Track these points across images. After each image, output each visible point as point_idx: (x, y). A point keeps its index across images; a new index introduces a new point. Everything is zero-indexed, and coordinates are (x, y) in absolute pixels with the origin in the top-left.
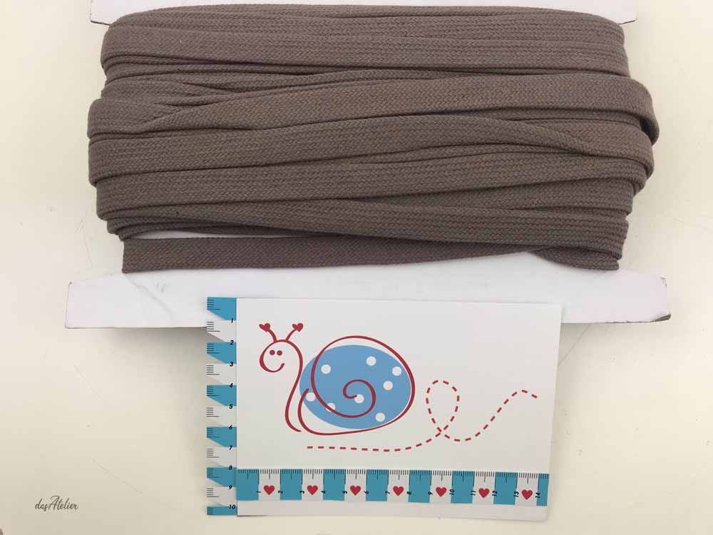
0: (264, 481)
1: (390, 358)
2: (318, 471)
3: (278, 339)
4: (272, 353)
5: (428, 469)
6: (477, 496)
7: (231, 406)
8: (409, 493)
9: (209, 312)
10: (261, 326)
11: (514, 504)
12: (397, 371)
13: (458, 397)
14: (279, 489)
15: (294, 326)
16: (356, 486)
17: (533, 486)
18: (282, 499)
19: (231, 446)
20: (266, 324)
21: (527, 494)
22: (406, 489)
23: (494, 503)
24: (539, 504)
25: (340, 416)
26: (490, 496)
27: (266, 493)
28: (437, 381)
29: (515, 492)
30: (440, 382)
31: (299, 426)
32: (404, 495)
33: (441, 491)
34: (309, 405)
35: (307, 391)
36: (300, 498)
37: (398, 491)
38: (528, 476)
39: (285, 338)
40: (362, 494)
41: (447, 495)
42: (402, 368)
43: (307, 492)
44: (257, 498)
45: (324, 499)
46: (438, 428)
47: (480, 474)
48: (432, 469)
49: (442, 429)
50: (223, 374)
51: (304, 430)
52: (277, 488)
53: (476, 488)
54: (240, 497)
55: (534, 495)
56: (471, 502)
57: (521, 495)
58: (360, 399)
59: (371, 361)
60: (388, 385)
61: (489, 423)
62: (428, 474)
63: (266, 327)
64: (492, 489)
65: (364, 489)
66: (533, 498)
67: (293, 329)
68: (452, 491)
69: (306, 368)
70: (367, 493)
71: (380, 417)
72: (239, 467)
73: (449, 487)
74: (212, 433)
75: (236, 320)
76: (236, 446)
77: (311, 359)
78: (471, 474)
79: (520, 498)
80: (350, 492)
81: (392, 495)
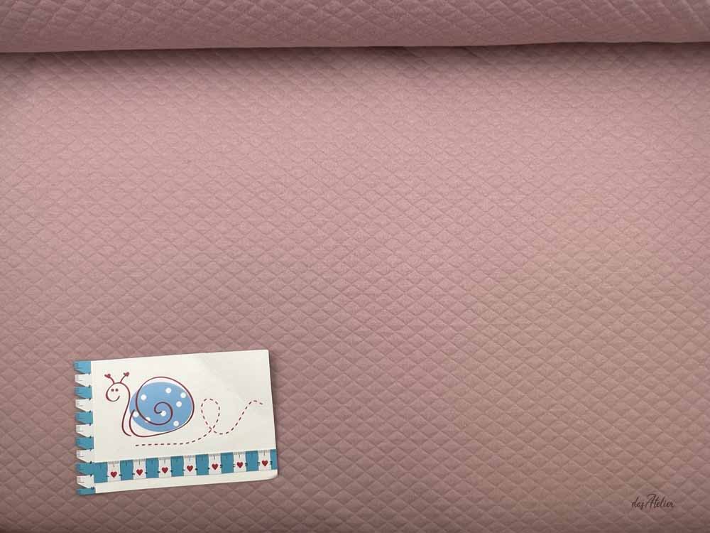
0: (110, 469)
1: (179, 388)
2: (143, 460)
3: (115, 382)
4: (113, 390)
5: (206, 453)
6: (236, 468)
7: (90, 424)
8: (196, 469)
10: (106, 376)
11: (257, 469)
12: (183, 395)
13: (219, 407)
15: (124, 374)
16: (165, 467)
17: (268, 457)
18: (122, 480)
19: (91, 449)
20: (108, 374)
21: (265, 463)
22: (194, 468)
23: (247, 471)
24: (272, 469)
25: (153, 425)
26: (244, 467)
28: (206, 399)
29: (258, 463)
30: (208, 400)
31: (131, 433)
32: (194, 471)
33: (215, 467)
34: (134, 419)
35: (133, 411)
36: (132, 479)
37: (190, 468)
38: (264, 452)
39: (119, 382)
40: (169, 473)
41: (219, 469)
42: (186, 393)
43: (137, 474)
44: (106, 481)
45: (147, 477)
46: (210, 428)
47: (237, 453)
49: (212, 427)
50: (85, 405)
51: (133, 435)
52: (119, 473)
53: (235, 463)
54: (96, 481)
55: (269, 463)
56: (232, 471)
57: (261, 464)
58: (163, 414)
59: (168, 391)
60: (179, 404)
61: (239, 422)
62: (207, 455)
63: (108, 376)
64: (244, 462)
65: (170, 469)
66: (269, 465)
67: (124, 376)
68: (221, 466)
69: (132, 398)
70: (172, 471)
71: (176, 424)
72: (96, 462)
73: (219, 463)
75: (91, 373)
76: (93, 449)
78: (231, 454)
79: (261, 466)
80: (161, 471)
81: (186, 471)
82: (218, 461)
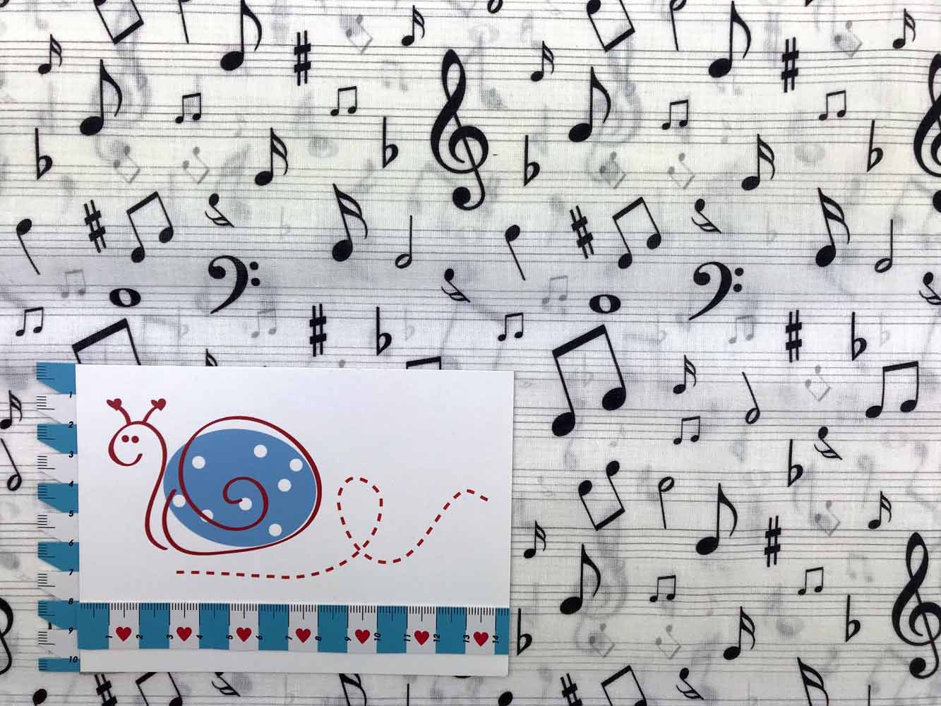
0: (117, 620)
1: (286, 447)
2: (191, 606)
3: (132, 421)
4: (125, 439)
5: (344, 604)
6: (413, 643)
7: (72, 513)
8: (317, 638)
9: (38, 382)
10: (109, 402)
11: (462, 651)
12: (296, 465)
13: (381, 500)
14: (138, 634)
15: (153, 402)
16: (244, 628)
17: (488, 626)
18: (142, 646)
19: (72, 570)
20: (116, 400)
21: (481, 638)
22: (314, 633)
23: (437, 652)
24: (497, 652)
26: (430, 643)
27: (119, 638)
28: (351, 479)
29: (465, 636)
30: (356, 480)
31: (165, 543)
32: (312, 640)
33: (362, 636)
34: (178, 512)
35: (173, 492)
36: (167, 647)
37: (303, 635)
38: (482, 612)
39: (141, 420)
40: (253, 640)
41: (371, 642)
42: (302, 460)
43: (177, 638)
44: (106, 647)
45: (201, 647)
46: (356, 545)
47: (416, 610)
48: (349, 605)
49: (361, 546)
50: (61, 469)
51: (171, 547)
52: (135, 631)
53: (411, 631)
54: (84, 644)
55: (491, 639)
56: (405, 652)
57: (472, 639)
58: (246, 504)
59: (260, 451)
60: (285, 485)
61: (427, 537)
62: (343, 610)
63: (116, 404)
64: (432, 632)
65: (255, 632)
66: (490, 643)
67: (153, 407)
68: (378, 635)
69: (171, 461)
70: (259, 638)
71: (275, 530)
72: (81, 601)
73: (373, 630)
74: (46, 551)
75: (75, 393)
76: (78, 570)
77: (178, 448)
78: (403, 611)
79: (472, 644)
80: (236, 638)
81: (295, 641)
82: (370, 623)
